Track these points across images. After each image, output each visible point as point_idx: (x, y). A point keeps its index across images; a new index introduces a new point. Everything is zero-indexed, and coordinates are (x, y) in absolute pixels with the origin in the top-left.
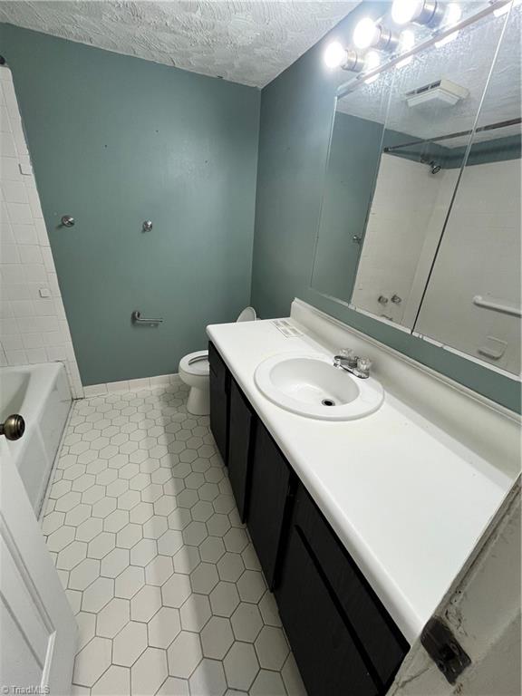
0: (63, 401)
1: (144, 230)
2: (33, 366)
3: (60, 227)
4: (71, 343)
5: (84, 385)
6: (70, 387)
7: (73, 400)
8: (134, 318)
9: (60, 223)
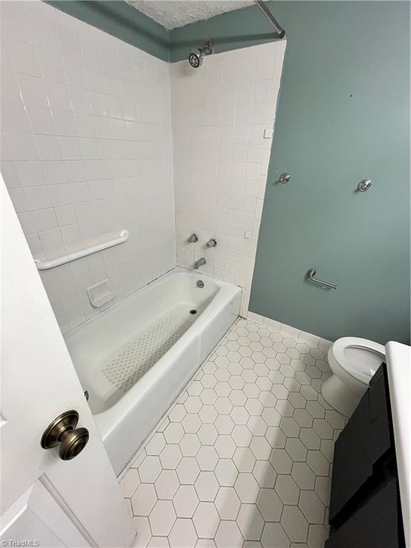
0: (232, 314)
1: (358, 190)
2: (225, 283)
3: (277, 183)
4: (252, 277)
5: (249, 310)
6: (240, 307)
7: (239, 316)
8: (308, 275)
9: (278, 180)
